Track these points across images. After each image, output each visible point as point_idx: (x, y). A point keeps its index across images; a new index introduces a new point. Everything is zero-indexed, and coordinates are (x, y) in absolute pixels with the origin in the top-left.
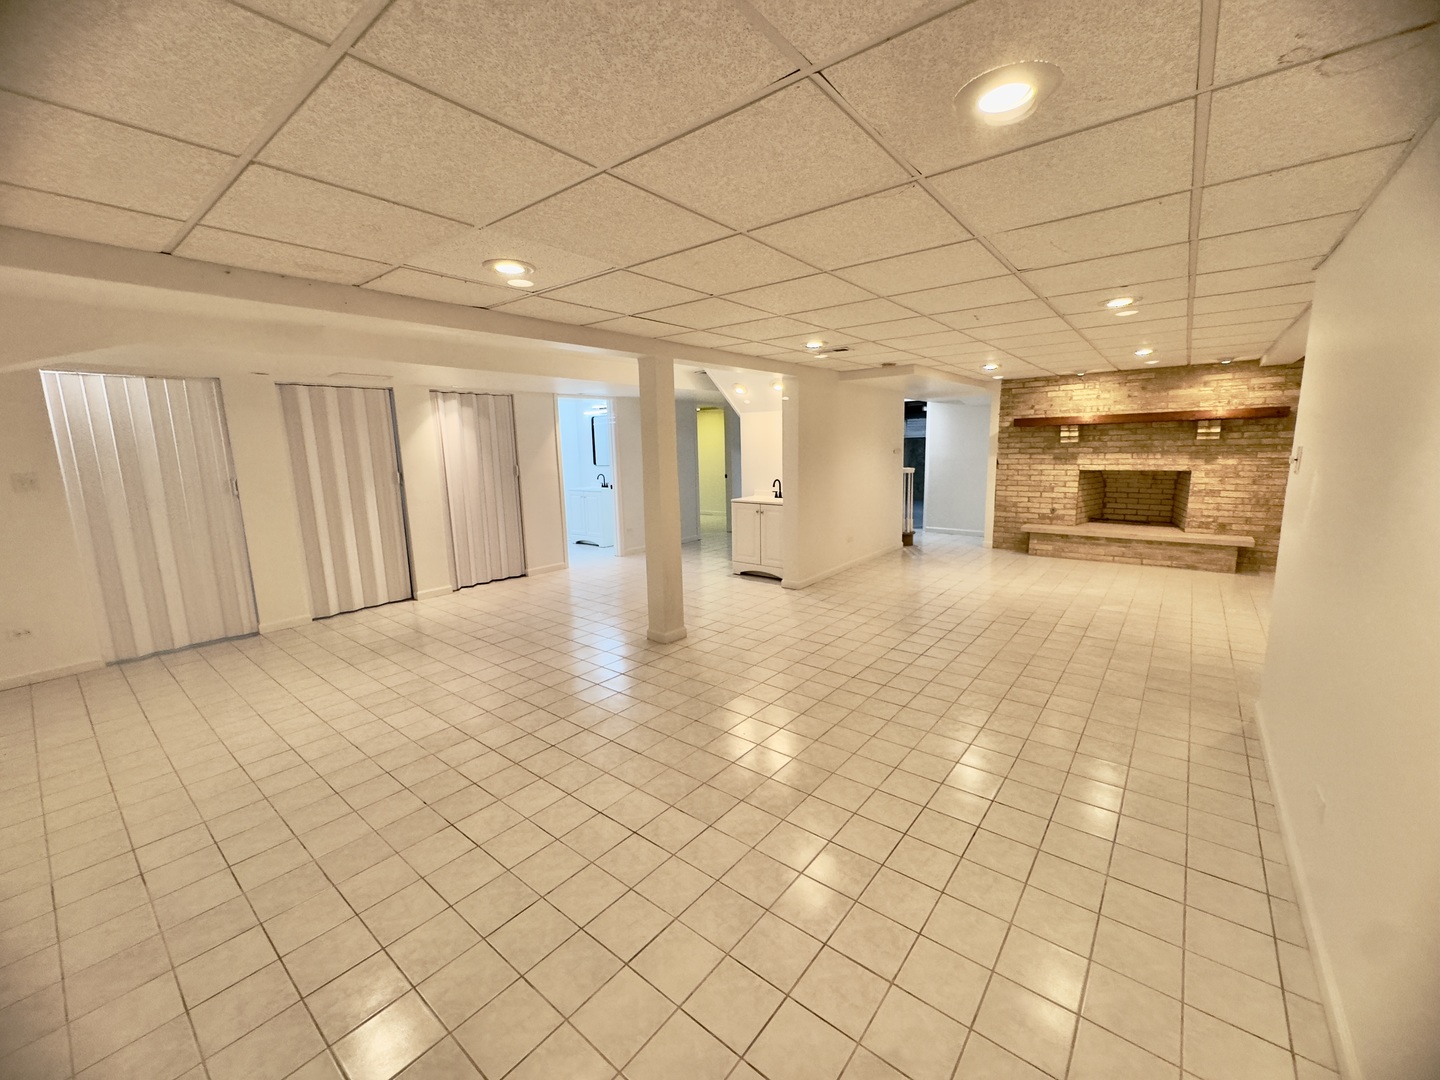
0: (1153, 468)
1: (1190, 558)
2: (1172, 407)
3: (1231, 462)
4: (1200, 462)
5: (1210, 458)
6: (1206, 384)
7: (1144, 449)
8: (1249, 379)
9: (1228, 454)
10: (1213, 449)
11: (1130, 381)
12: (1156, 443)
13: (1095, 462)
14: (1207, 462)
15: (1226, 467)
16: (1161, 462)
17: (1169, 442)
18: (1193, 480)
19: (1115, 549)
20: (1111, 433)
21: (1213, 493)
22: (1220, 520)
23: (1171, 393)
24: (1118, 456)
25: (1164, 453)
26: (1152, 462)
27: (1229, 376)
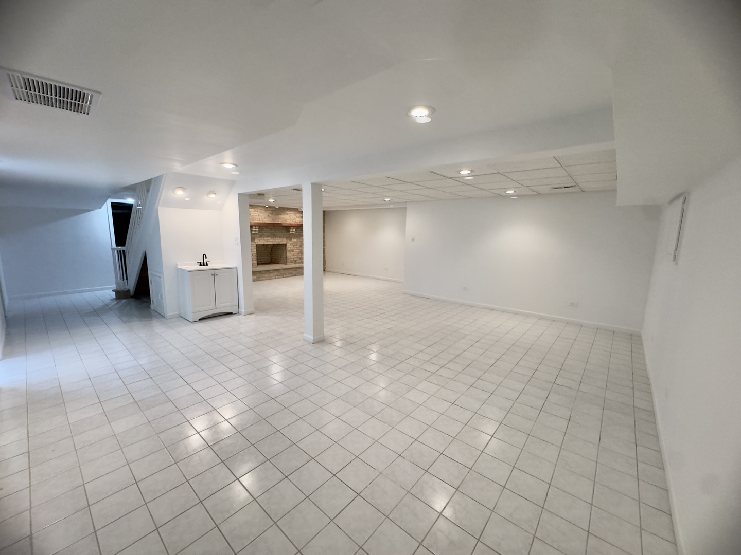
0: (277, 243)
1: (294, 273)
2: (280, 222)
3: (295, 240)
4: (288, 240)
5: (291, 240)
6: (287, 214)
7: (274, 236)
8: (296, 214)
9: (294, 238)
10: (291, 236)
11: (268, 210)
12: (278, 234)
13: (261, 241)
14: (290, 240)
15: (294, 242)
16: (279, 241)
17: (280, 234)
18: (288, 247)
19: (275, 273)
20: (265, 229)
21: (292, 251)
22: (295, 259)
23: (280, 216)
24: (268, 238)
25: (280, 237)
26: (277, 241)
27: (292, 212)
